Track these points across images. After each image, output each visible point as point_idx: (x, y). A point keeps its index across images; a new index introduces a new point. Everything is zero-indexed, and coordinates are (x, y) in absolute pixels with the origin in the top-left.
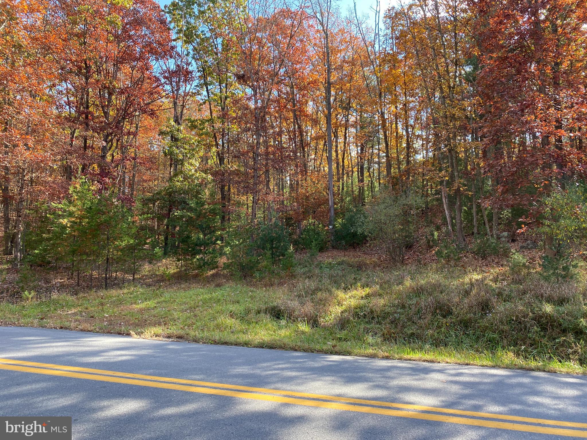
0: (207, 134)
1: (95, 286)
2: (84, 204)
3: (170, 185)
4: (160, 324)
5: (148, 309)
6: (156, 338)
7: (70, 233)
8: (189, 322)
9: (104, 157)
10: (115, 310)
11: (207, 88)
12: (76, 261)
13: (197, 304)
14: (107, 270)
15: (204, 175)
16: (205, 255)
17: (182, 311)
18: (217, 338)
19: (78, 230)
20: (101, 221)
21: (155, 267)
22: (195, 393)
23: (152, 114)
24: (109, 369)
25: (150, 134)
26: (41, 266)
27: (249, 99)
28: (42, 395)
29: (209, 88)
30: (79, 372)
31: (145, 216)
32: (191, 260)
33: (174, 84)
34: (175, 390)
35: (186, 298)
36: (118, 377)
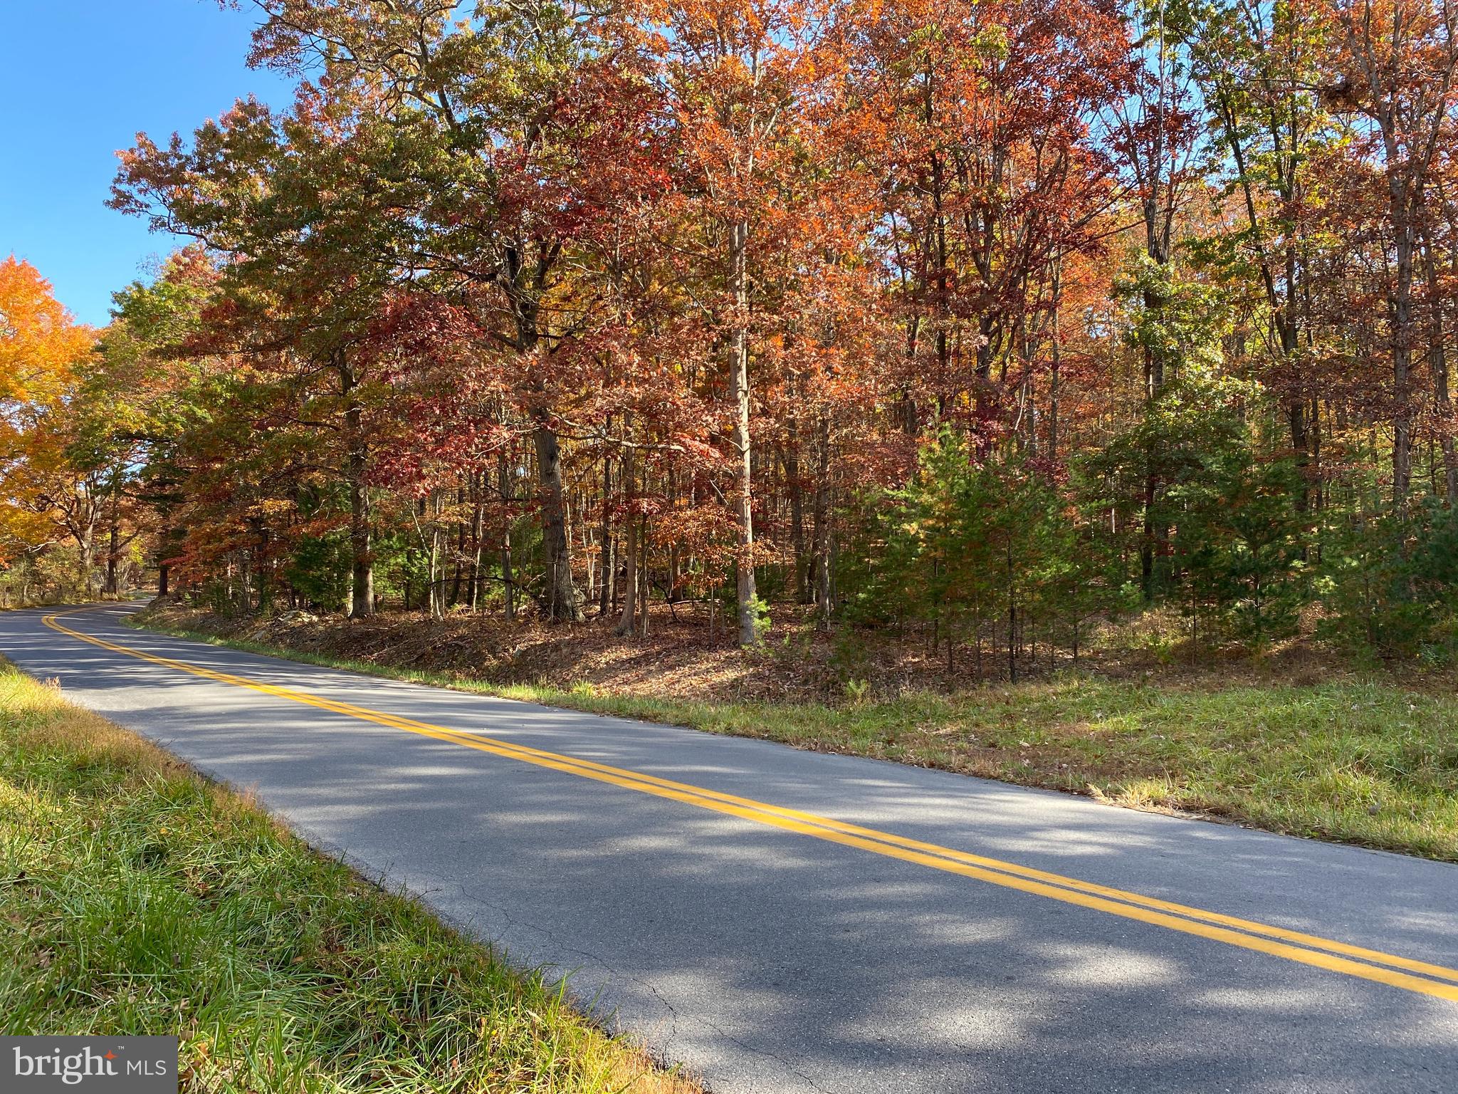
0: (1243, 272)
1: (988, 675)
2: (952, 486)
3: (1149, 422)
4: (1159, 774)
5: (1123, 735)
6: (1156, 809)
7: (925, 554)
8: (1238, 774)
9: (983, 372)
10: (1043, 733)
11: (1236, 148)
12: (943, 615)
13: (1251, 729)
14: (1012, 638)
15: (1240, 384)
16: (1260, 600)
17: (1213, 745)
18: (1328, 823)
19: (943, 545)
20: (992, 523)
21: (1126, 632)
22: (1297, 963)
23: (1093, 248)
24: (1060, 872)
25: (1088, 300)
26: (871, 627)
27: (1365, 150)
28: (929, 910)
29: (1243, 145)
30: (994, 870)
31: (1094, 504)
32: (1220, 613)
33: (1143, 158)
34: (1238, 947)
35: (1219, 711)
36: (1086, 893)
